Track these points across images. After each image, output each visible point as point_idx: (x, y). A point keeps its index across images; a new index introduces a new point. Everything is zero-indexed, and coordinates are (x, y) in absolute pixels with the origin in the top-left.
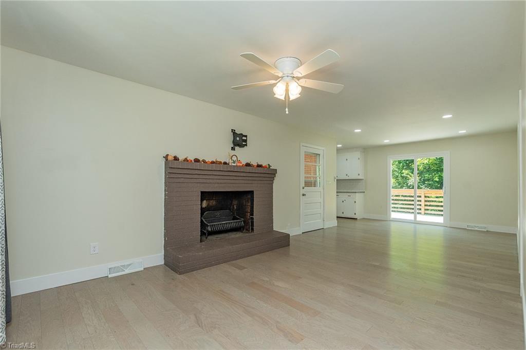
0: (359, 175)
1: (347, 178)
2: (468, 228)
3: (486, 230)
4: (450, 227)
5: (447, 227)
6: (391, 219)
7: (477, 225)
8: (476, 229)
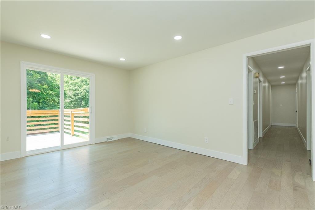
2: (107, 141)
3: (117, 139)
4: (95, 144)
5: (93, 144)
6: (28, 154)
7: (112, 137)
8: (113, 140)
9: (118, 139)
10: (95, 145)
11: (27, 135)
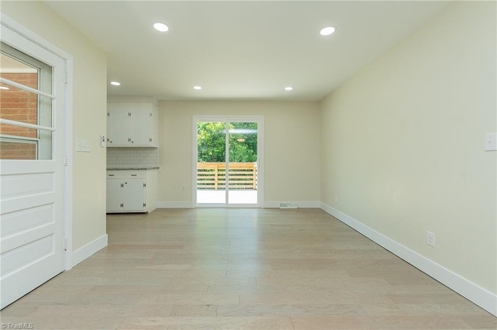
0: (151, 140)
1: (130, 145)
2: (281, 208)
3: (296, 208)
4: (264, 208)
5: (261, 208)
6: (197, 206)
7: (288, 203)
8: (289, 207)
9: (298, 208)
10: (263, 210)
11: (198, 188)
